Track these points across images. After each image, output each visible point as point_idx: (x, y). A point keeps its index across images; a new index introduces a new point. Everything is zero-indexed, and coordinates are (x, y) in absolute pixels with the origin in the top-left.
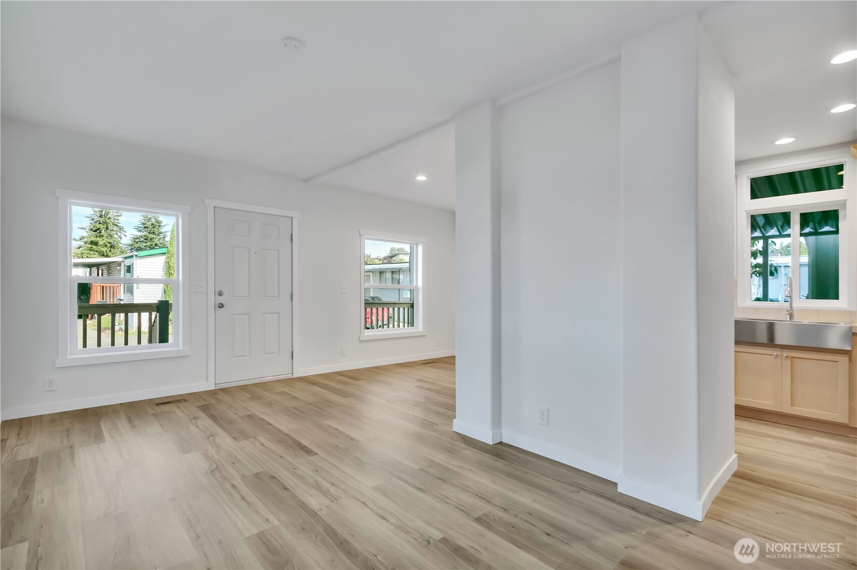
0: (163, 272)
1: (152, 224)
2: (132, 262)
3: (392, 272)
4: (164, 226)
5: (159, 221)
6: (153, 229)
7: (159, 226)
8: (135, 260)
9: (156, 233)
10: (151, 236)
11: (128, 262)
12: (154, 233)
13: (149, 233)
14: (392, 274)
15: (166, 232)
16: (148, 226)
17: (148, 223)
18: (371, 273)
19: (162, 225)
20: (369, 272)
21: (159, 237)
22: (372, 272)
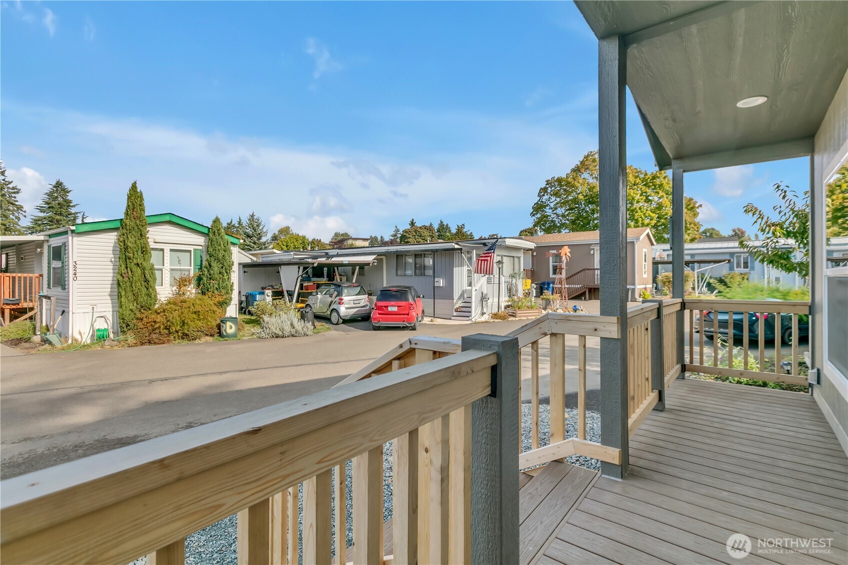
0: (112, 256)
1: (59, 204)
2: (64, 241)
3: (416, 255)
4: (74, 206)
5: (68, 200)
6: (60, 210)
7: (68, 206)
8: (70, 238)
9: (64, 214)
10: (58, 217)
11: (56, 242)
12: (61, 214)
13: (56, 214)
14: (415, 257)
15: (77, 213)
16: (54, 206)
17: (53, 202)
18: (384, 257)
19: (71, 204)
20: (381, 255)
21: (68, 219)
22: (384, 255)
